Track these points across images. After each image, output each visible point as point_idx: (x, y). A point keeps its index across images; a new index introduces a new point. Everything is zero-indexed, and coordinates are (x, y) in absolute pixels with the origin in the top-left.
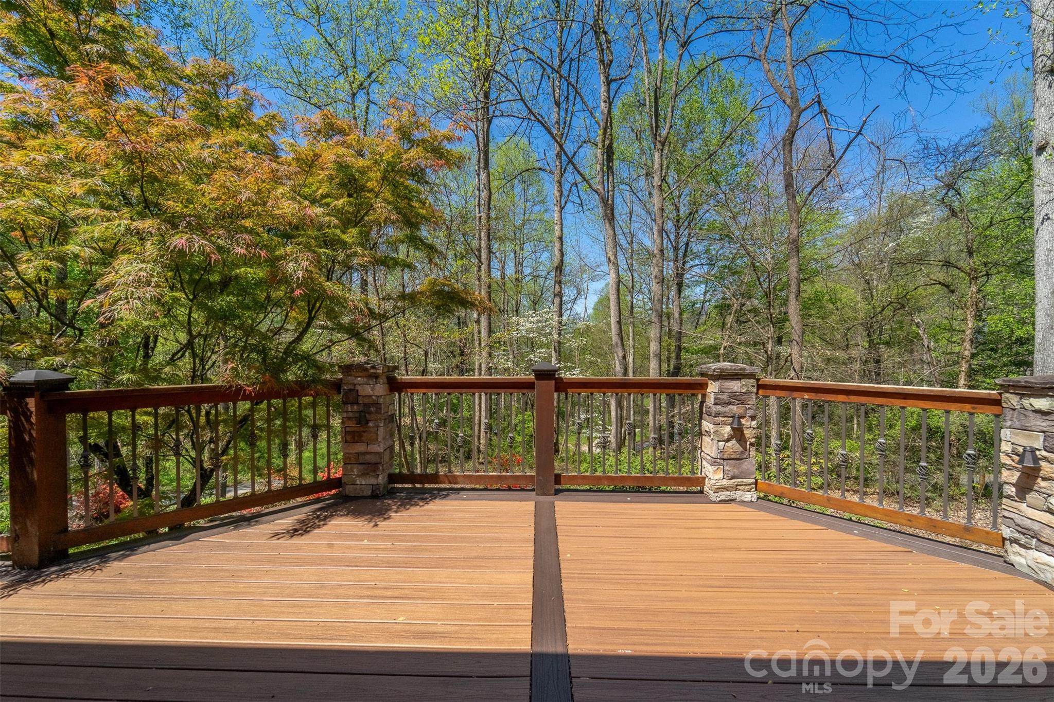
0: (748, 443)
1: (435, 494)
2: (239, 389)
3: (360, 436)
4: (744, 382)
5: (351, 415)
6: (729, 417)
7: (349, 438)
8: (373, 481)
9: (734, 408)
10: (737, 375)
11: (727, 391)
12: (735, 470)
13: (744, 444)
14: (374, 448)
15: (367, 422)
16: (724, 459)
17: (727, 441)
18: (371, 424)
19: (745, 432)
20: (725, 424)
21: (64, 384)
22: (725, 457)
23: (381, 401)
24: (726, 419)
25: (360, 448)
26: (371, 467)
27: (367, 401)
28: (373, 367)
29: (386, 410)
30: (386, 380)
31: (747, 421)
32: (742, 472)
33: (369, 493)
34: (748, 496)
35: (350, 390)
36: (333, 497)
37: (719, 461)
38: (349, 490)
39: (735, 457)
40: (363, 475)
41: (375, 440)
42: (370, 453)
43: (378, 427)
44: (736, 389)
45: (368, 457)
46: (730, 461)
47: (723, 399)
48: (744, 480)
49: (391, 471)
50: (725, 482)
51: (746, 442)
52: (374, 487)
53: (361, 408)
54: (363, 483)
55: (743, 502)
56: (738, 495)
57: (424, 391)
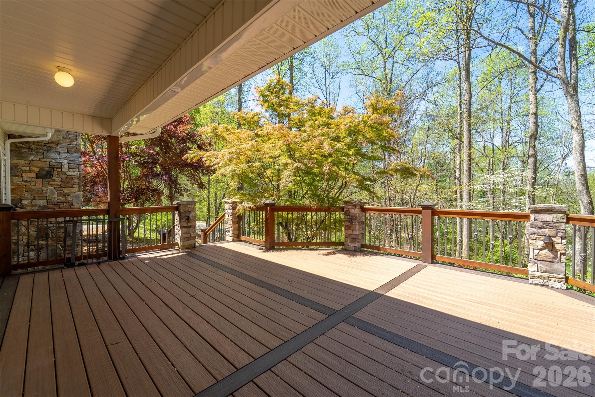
0: (559, 253)
1: (377, 254)
2: (311, 208)
3: (350, 228)
4: (554, 215)
5: (347, 219)
6: (542, 236)
7: (346, 228)
8: (354, 245)
9: (547, 231)
10: (548, 211)
11: (540, 220)
12: (547, 268)
13: (555, 253)
14: (355, 233)
15: (352, 223)
16: (538, 260)
17: (541, 249)
18: (354, 224)
19: (556, 246)
20: (539, 240)
21: (274, 204)
22: (539, 259)
23: (357, 215)
24: (540, 236)
25: (350, 232)
26: (354, 240)
27: (352, 215)
28: (354, 202)
29: (360, 219)
30: (360, 207)
31: (558, 239)
32: (553, 270)
33: (353, 249)
34: (558, 285)
35: (347, 210)
36: (341, 249)
37: (534, 260)
38: (346, 247)
39: (547, 260)
40: (351, 242)
41: (355, 230)
42: (353, 234)
43: (356, 225)
44: (548, 219)
45: (353, 236)
46: (543, 262)
47: (537, 225)
48: (555, 275)
49: (362, 243)
50: (539, 274)
51: (557, 252)
52: (355, 247)
53: (351, 218)
54: (352, 245)
55: (553, 288)
56: (550, 283)
57: (374, 212)
